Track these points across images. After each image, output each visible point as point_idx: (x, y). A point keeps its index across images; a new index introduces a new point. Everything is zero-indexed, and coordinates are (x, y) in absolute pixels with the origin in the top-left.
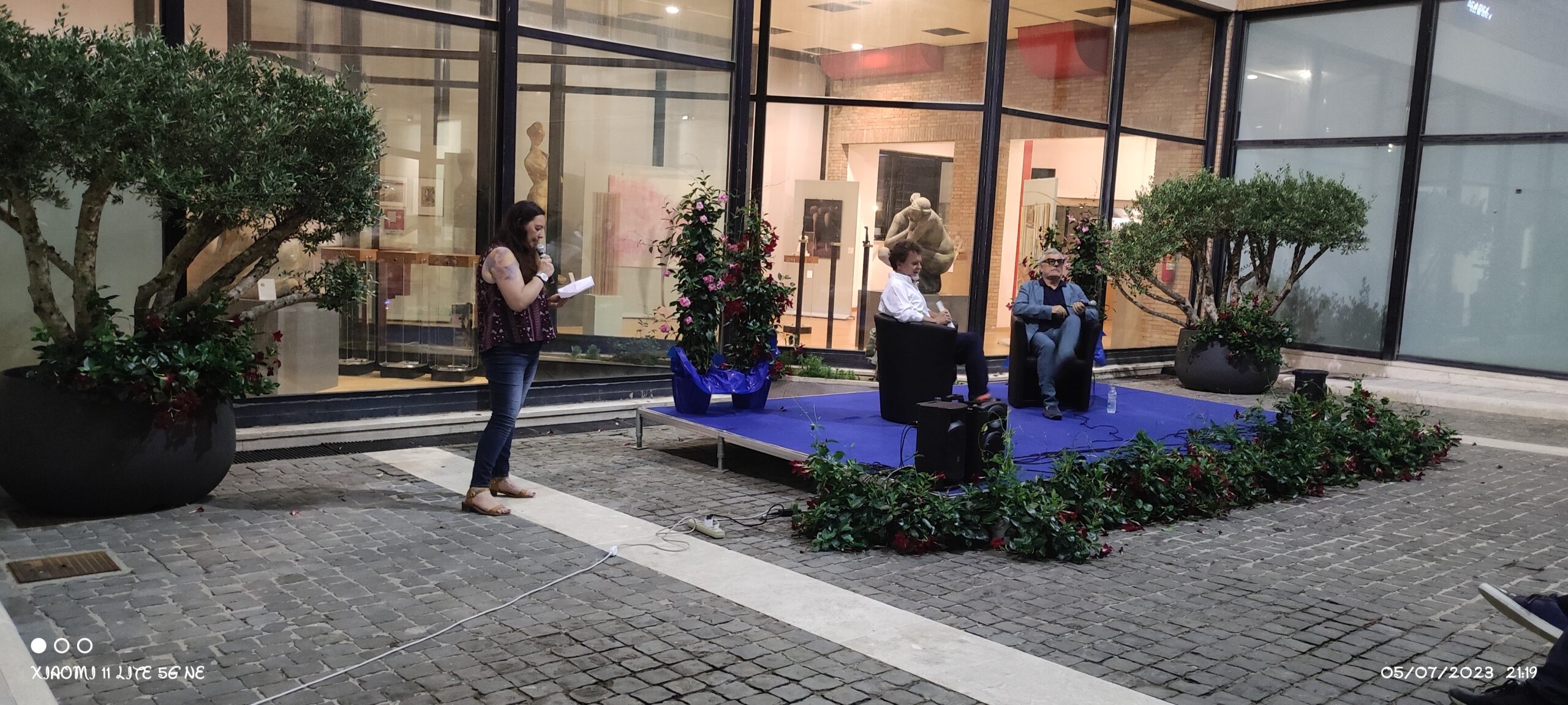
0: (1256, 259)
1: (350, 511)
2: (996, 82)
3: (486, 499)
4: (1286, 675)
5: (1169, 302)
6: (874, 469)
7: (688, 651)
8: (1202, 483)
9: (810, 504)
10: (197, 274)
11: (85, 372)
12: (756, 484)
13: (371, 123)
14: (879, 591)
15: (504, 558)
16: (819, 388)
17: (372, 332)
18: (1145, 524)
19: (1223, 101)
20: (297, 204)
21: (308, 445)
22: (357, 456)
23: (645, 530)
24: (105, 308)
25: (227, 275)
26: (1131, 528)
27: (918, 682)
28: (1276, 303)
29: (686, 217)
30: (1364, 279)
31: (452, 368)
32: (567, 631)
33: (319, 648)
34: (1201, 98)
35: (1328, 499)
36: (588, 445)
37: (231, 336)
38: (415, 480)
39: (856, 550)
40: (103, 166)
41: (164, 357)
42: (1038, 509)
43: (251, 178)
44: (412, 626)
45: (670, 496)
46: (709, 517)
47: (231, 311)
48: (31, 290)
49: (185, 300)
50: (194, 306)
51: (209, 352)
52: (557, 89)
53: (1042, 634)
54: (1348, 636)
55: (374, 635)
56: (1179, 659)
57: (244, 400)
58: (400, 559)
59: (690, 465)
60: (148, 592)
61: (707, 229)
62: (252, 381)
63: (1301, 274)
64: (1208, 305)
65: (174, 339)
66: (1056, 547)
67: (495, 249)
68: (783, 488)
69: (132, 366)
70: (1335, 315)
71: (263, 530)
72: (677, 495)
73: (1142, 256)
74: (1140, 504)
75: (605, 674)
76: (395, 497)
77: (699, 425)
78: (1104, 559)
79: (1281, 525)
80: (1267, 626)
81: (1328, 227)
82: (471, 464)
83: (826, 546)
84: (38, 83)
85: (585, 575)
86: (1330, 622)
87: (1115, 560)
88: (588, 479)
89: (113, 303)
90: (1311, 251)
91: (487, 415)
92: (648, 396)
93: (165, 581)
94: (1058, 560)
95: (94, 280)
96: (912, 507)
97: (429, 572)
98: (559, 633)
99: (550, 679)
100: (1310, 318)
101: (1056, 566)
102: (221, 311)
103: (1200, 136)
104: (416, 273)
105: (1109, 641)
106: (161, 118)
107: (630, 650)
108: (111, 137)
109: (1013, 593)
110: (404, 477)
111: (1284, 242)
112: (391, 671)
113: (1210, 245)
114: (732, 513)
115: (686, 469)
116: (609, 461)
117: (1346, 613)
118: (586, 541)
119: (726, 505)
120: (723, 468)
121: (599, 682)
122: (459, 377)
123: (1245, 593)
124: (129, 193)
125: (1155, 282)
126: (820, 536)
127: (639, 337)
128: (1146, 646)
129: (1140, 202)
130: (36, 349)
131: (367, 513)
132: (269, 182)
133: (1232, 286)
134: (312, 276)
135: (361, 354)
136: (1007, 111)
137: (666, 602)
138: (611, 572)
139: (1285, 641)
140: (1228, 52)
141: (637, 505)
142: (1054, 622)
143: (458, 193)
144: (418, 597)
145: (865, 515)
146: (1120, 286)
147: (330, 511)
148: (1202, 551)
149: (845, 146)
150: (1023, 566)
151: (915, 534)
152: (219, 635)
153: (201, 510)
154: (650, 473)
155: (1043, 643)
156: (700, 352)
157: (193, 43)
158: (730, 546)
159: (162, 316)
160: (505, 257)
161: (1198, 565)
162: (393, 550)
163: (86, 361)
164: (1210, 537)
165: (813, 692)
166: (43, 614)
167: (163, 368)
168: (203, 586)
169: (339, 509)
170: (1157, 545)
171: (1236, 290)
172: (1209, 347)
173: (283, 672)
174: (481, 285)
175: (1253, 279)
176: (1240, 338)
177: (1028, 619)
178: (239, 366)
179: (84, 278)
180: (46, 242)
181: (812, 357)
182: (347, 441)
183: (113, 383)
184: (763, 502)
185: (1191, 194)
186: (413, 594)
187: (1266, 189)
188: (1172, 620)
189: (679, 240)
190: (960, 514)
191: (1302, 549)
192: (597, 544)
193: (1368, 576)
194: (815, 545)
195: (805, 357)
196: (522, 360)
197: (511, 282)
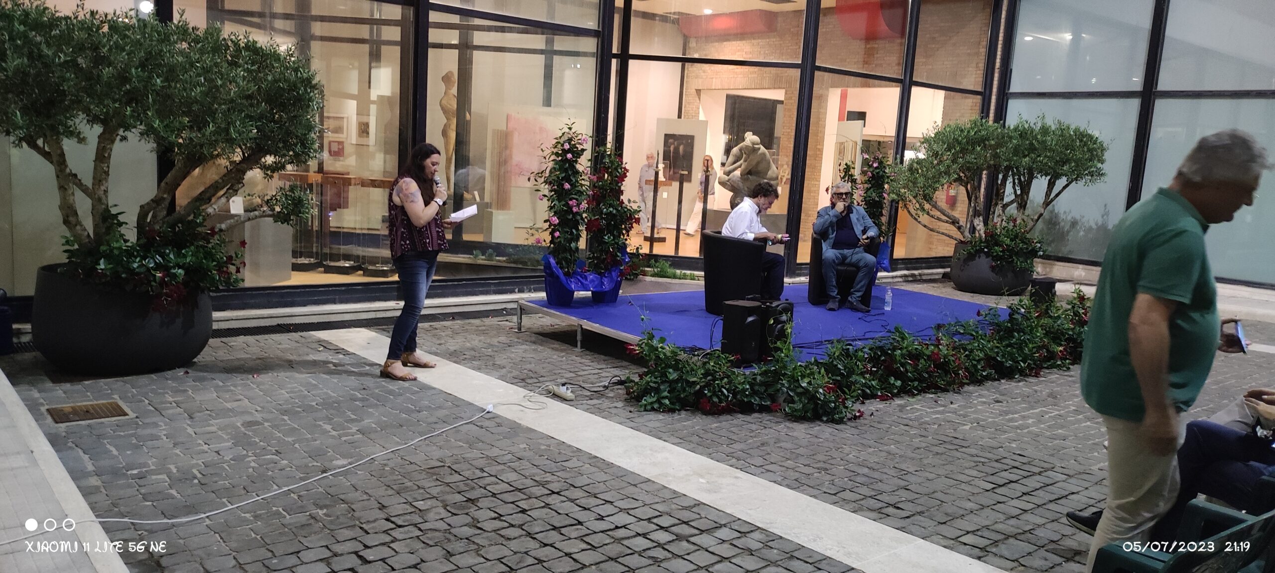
0: (1017, 188)
1: (297, 375)
2: (811, 45)
3: (398, 368)
4: (970, 505)
5: (947, 222)
6: (692, 350)
7: (535, 480)
8: (943, 366)
9: (641, 376)
10: (183, 195)
11: (101, 269)
12: (604, 360)
13: (314, 82)
14: (682, 441)
15: (408, 411)
16: (665, 286)
17: (317, 238)
18: (895, 396)
19: (998, 61)
20: (257, 144)
21: (267, 325)
22: (304, 334)
23: (517, 393)
24: (116, 222)
25: (205, 197)
26: (883, 399)
27: (699, 505)
28: (1031, 224)
29: (557, 154)
30: (1105, 206)
31: (379, 267)
32: (449, 464)
33: (270, 473)
34: (981, 57)
35: (1044, 379)
36: (480, 328)
37: (209, 242)
38: (346, 353)
39: (672, 411)
40: (113, 116)
41: (159, 259)
42: (809, 383)
43: (223, 126)
44: (337, 459)
45: (538, 369)
46: (563, 385)
47: (208, 224)
48: (61, 208)
49: (175, 215)
50: (181, 220)
51: (192, 255)
52: (465, 48)
53: (797, 474)
54: (1024, 480)
55: (310, 465)
56: (895, 493)
57: (218, 290)
58: (332, 411)
59: (557, 345)
60: (148, 431)
61: (572, 164)
62: (224, 278)
63: (1052, 200)
64: (978, 225)
65: (166, 245)
66: (821, 411)
68: (625, 363)
69: (135, 265)
70: (1082, 233)
71: (232, 388)
72: (543, 368)
73: (925, 185)
74: (892, 380)
75: (472, 495)
76: (331, 365)
77: (564, 315)
78: (857, 421)
79: (1000, 398)
80: (966, 471)
81: (1073, 164)
82: (388, 341)
83: (649, 407)
84: (65, 55)
85: (467, 425)
86: (1015, 469)
87: (866, 422)
88: (477, 355)
89: (121, 218)
90: (1061, 182)
91: (402, 304)
92: (530, 291)
93: (162, 424)
94: (822, 421)
95: (107, 201)
96: (714, 380)
97: (353, 420)
98: (444, 466)
99: (434, 497)
100: (1062, 236)
101: (820, 425)
102: (201, 225)
103: (979, 89)
104: (353, 192)
105: (846, 479)
106: (156, 82)
107: (493, 479)
108: (119, 94)
109: (782, 444)
110: (338, 351)
111: (1039, 176)
112: (321, 490)
113: (984, 176)
114: (583, 382)
115: (553, 348)
116: (495, 341)
117: (1029, 463)
118: (470, 401)
119: (580, 376)
120: (582, 347)
121: (469, 500)
122: (384, 274)
123: (958, 447)
124: (133, 136)
125: (935, 206)
126: (645, 400)
127: (526, 244)
128: (872, 483)
129: (926, 140)
130: (65, 251)
131: (309, 377)
132: (236, 129)
133: (998, 210)
134: (269, 198)
135: (310, 256)
136: (820, 69)
137: (525, 446)
138: (487, 423)
139: (977, 482)
140: (1003, 21)
141: (512, 375)
142: (808, 465)
143: (387, 127)
144: (344, 439)
145: (680, 385)
146: (907, 209)
147: (282, 375)
148: (934, 417)
149: (698, 92)
150: (795, 425)
151: (715, 400)
152: (200, 462)
153: (187, 373)
154: (525, 351)
155: (796, 480)
156: (566, 259)
157: (179, 22)
158: (577, 407)
159: (157, 227)
160: (411, 185)
161: (928, 426)
162: (327, 404)
163: (102, 261)
164: (943, 406)
165: (621, 510)
166: (74, 445)
167: (158, 267)
168: (188, 427)
169: (288, 374)
170: (901, 411)
171: (1001, 213)
172: (977, 258)
173: (244, 488)
174: (392, 206)
175: (1015, 205)
176: (1001, 252)
177: (789, 463)
178: (214, 266)
179: (100, 199)
180: (71, 171)
181: (662, 262)
182: (297, 322)
183: (121, 277)
184: (607, 375)
185: (965, 137)
186: (340, 436)
187: (1026, 133)
188: (896, 465)
189: (551, 172)
190: (750, 385)
191: (1011, 416)
192: (479, 403)
193: (1055, 437)
194: (641, 406)
195: (656, 261)
196: (425, 265)
197: (414, 204)
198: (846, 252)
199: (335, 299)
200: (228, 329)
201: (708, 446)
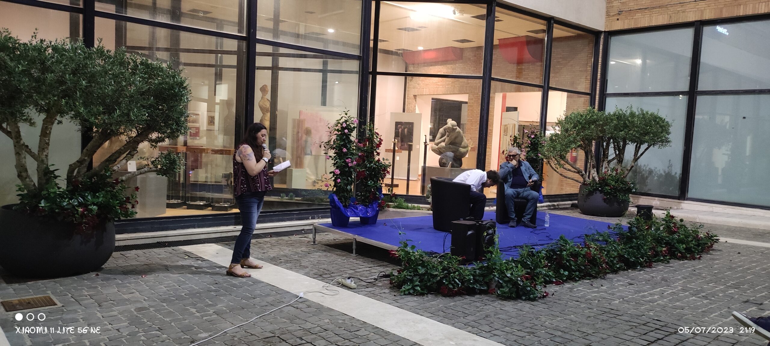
0: (617, 151)
1: (171, 275)
2: (488, 65)
3: (239, 269)
5: (574, 172)
6: (431, 254)
8: (593, 261)
9: (399, 272)
10: (98, 158)
11: (42, 207)
12: (372, 262)
13: (185, 85)
14: (433, 315)
15: (247, 298)
16: (403, 214)
17: (183, 187)
18: (564, 282)
19: (599, 74)
20: (147, 124)
21: (151, 242)
22: (175, 248)
23: (317, 284)
24: (53, 175)
25: (113, 159)
26: (557, 283)
28: (627, 172)
29: (338, 130)
30: (670, 161)
31: (222, 204)
32: (278, 335)
33: (155, 344)
34: (588, 73)
35: (655, 269)
36: (289, 242)
37: (114, 189)
38: (203, 260)
39: (422, 294)
40: (53, 106)
41: (81, 199)
42: (512, 274)
43: (125, 112)
44: (201, 333)
45: (330, 268)
46: (349, 278)
47: (114, 176)
48: (16, 167)
49: (92, 171)
50: (96, 174)
51: (103, 197)
52: (275, 69)
53: (515, 336)
54: (667, 337)
55: (183, 337)
57: (120, 220)
58: (195, 299)
59: (339, 252)
60: (71, 316)
61: (348, 136)
62: (124, 211)
63: (639, 158)
64: (594, 173)
65: (86, 190)
66: (521, 293)
67: (242, 146)
68: (385, 263)
69: (65, 204)
70: (656, 178)
71: (128, 285)
72: (333, 267)
73: (561, 149)
74: (562, 271)
76: (193, 268)
77: (344, 232)
78: (545, 299)
79: (632, 282)
80: (626, 332)
81: (652, 135)
83: (407, 292)
84: (23, 66)
85: (287, 307)
86: (658, 330)
87: (550, 299)
88: (289, 259)
89: (56, 173)
90: (644, 147)
91: (240, 227)
92: (319, 218)
93: (79, 310)
94: (522, 299)
95: (47, 162)
96: (449, 273)
97: (210, 305)
98: (275, 336)
100: (644, 180)
101: (521, 302)
102: (109, 177)
103: (588, 92)
104: (205, 158)
105: (548, 340)
106: (82, 83)
108: (58, 92)
109: (500, 316)
110: (198, 258)
111: (630, 143)
113: (594, 144)
114: (360, 276)
115: (337, 254)
116: (299, 250)
117: (665, 326)
118: (288, 290)
119: (357, 272)
120: (356, 254)
122: (226, 209)
123: (615, 316)
124: (66, 120)
125: (567, 162)
126: (404, 288)
127: (314, 189)
128: (566, 343)
129: (560, 123)
130: (18, 195)
131: (180, 276)
132: (134, 114)
133: (605, 164)
134: (154, 160)
135: (178, 198)
136: (494, 79)
137: (328, 321)
138: (300, 306)
139: (635, 340)
140: (601, 51)
141: (314, 272)
142: (521, 330)
143: (226, 120)
144: (205, 318)
145: (426, 277)
146: (550, 164)
147: (162, 275)
148: (593, 295)
149: (415, 96)
150: (504, 302)
151: (451, 286)
152: (106, 337)
153: (97, 275)
154: (320, 256)
155: (515, 341)
156: (344, 197)
157: (98, 47)
158: (359, 293)
159: (80, 179)
160: (247, 149)
161: (591, 302)
162: (192, 294)
163: (43, 201)
164: (597, 288)
167: (80, 205)
168: (98, 313)
169: (166, 274)
170: (571, 291)
171: (607, 166)
172: (594, 194)
174: (236, 163)
175: (615, 161)
176: (609, 189)
177: (507, 329)
178: (118, 203)
179: (43, 161)
180: (24, 143)
181: (399, 199)
182: (170, 240)
183: (56, 212)
184: (376, 271)
185: (584, 119)
186: (202, 316)
187: (621, 117)
188: (579, 329)
189: (334, 141)
190: (473, 277)
191: (643, 294)
192: (294, 291)
193: (676, 307)
194: (402, 292)
195: (396, 199)
196: (256, 201)
197: (250, 161)
198: (519, 190)
199: (195, 225)
200: (125, 246)
201: (451, 318)
